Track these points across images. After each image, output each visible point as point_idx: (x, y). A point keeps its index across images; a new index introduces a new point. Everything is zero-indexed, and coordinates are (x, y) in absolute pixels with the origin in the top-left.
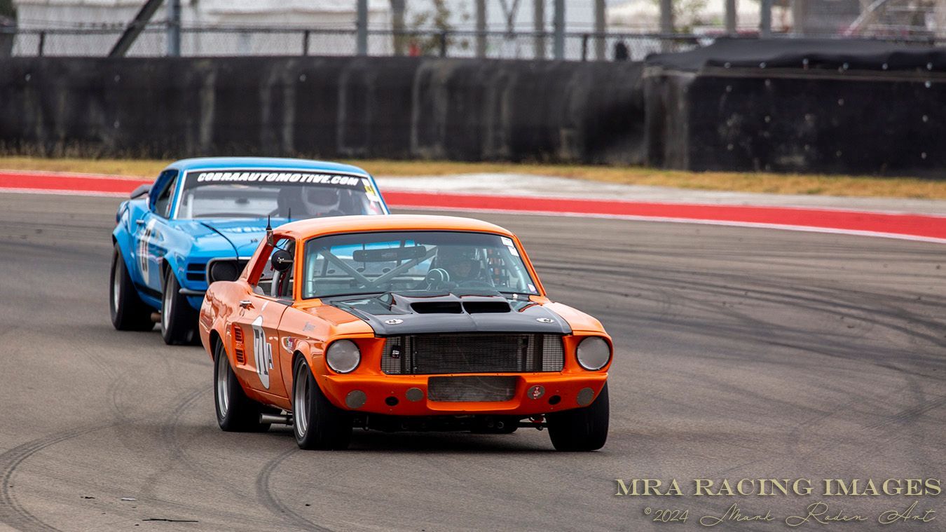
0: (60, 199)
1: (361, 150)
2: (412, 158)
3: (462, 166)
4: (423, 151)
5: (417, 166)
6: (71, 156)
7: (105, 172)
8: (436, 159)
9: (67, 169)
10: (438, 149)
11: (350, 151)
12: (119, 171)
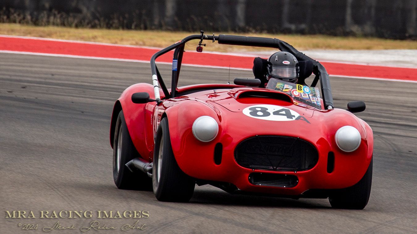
0: (43, 60)
1: (303, 26)
2: (346, 34)
3: (389, 42)
4: (355, 29)
5: (350, 42)
6: (54, 24)
7: (82, 38)
8: (366, 36)
9: (50, 35)
10: (368, 28)
11: (293, 27)
12: (94, 38)
